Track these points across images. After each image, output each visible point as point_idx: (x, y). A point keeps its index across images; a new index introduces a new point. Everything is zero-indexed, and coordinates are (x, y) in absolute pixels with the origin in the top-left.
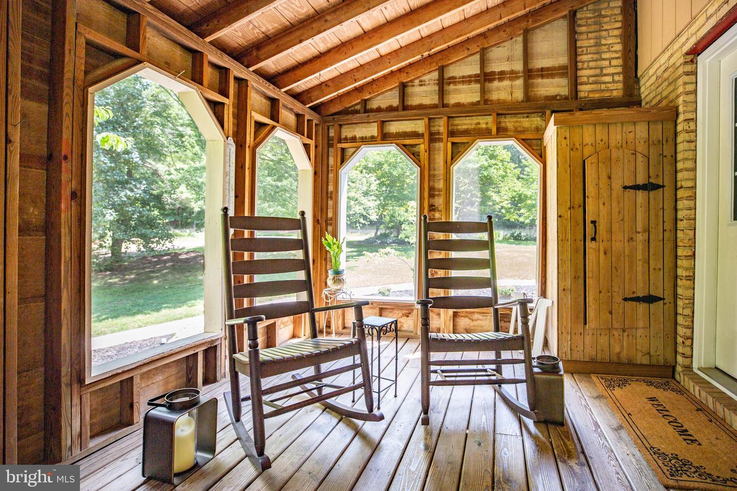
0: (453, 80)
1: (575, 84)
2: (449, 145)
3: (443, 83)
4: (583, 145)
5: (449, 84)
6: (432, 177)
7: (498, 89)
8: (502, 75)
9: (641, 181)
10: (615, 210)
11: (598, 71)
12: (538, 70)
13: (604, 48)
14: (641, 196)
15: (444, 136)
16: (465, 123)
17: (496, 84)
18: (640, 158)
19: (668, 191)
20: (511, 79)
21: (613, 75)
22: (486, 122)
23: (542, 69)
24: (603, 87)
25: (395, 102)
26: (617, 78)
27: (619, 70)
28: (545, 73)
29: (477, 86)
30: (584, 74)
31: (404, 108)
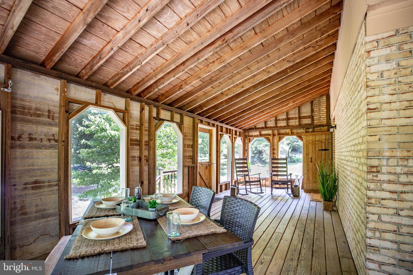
0: (279, 120)
1: (313, 120)
2: (278, 137)
3: (276, 120)
4: (309, 140)
5: (278, 121)
6: (273, 145)
7: (291, 122)
8: (293, 118)
9: (323, 148)
10: (317, 155)
11: (319, 117)
12: (303, 117)
13: (321, 111)
14: (323, 152)
15: (277, 135)
16: (282, 131)
17: (291, 121)
18: (323, 143)
19: (330, 151)
20: (295, 119)
21: (324, 118)
22: (288, 131)
23: (304, 116)
24: (321, 121)
25: (263, 126)
26: (325, 119)
27: (326, 116)
28: (305, 117)
29: (285, 121)
30: (315, 118)
31: (266, 128)
